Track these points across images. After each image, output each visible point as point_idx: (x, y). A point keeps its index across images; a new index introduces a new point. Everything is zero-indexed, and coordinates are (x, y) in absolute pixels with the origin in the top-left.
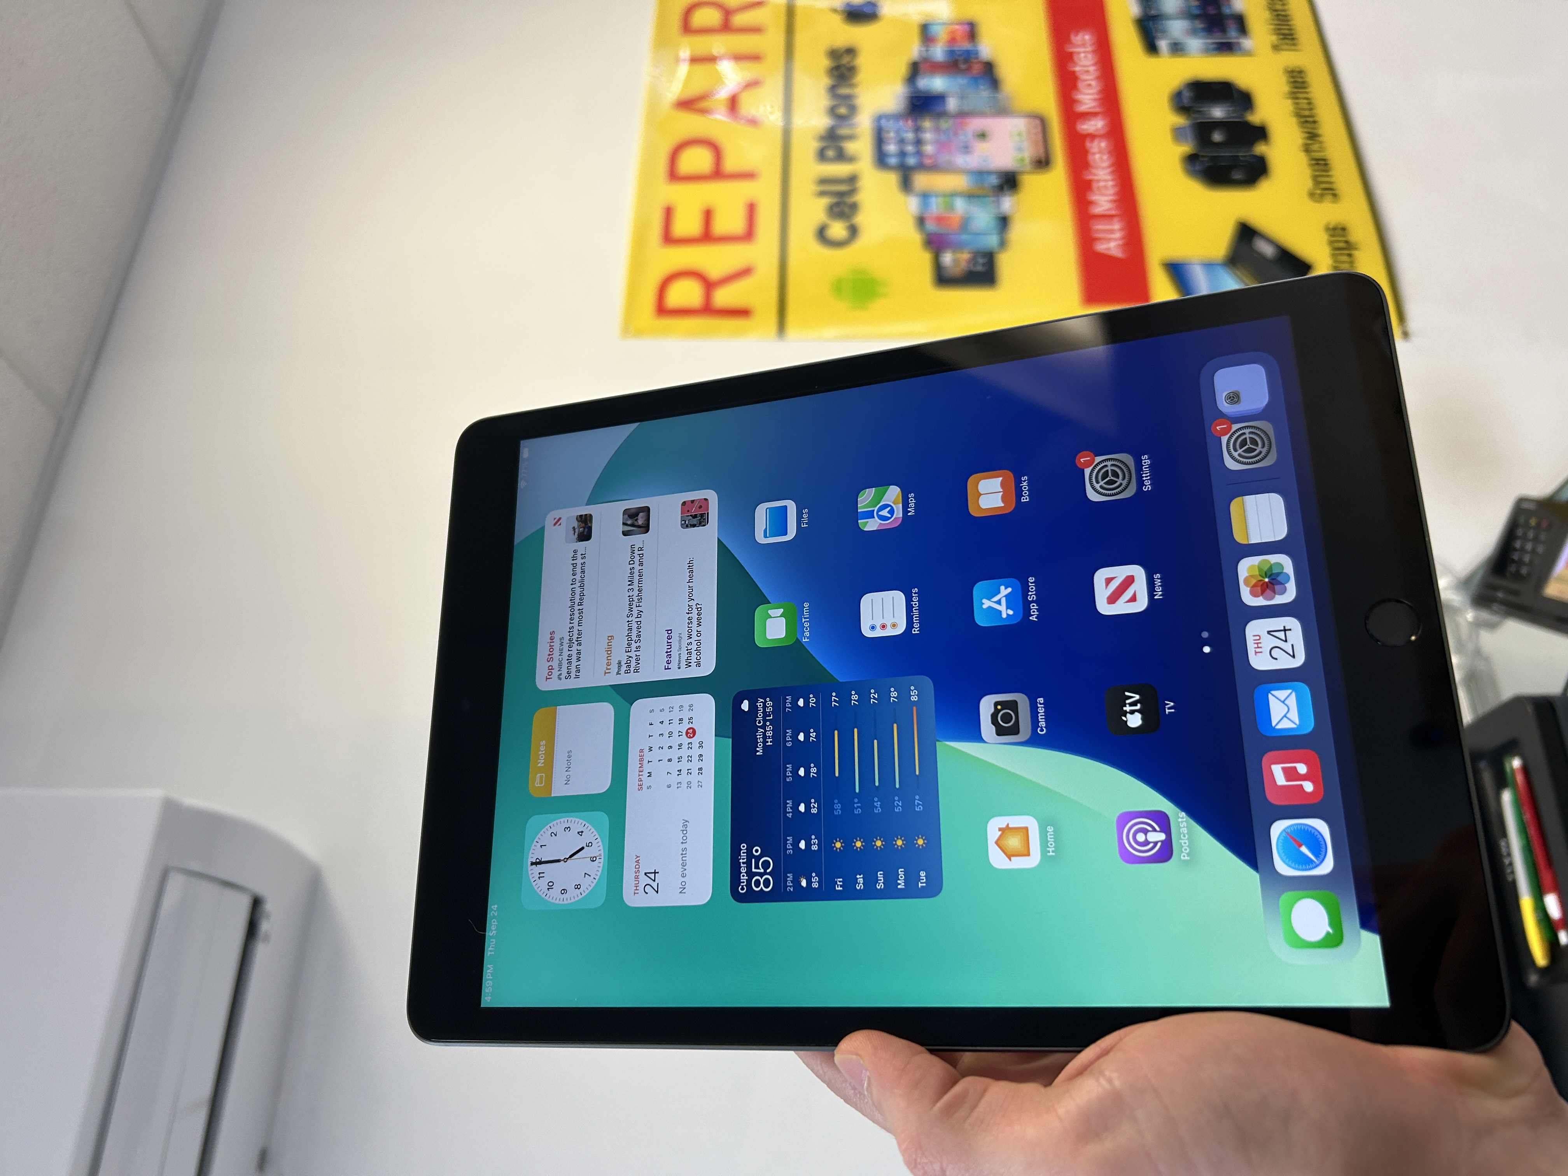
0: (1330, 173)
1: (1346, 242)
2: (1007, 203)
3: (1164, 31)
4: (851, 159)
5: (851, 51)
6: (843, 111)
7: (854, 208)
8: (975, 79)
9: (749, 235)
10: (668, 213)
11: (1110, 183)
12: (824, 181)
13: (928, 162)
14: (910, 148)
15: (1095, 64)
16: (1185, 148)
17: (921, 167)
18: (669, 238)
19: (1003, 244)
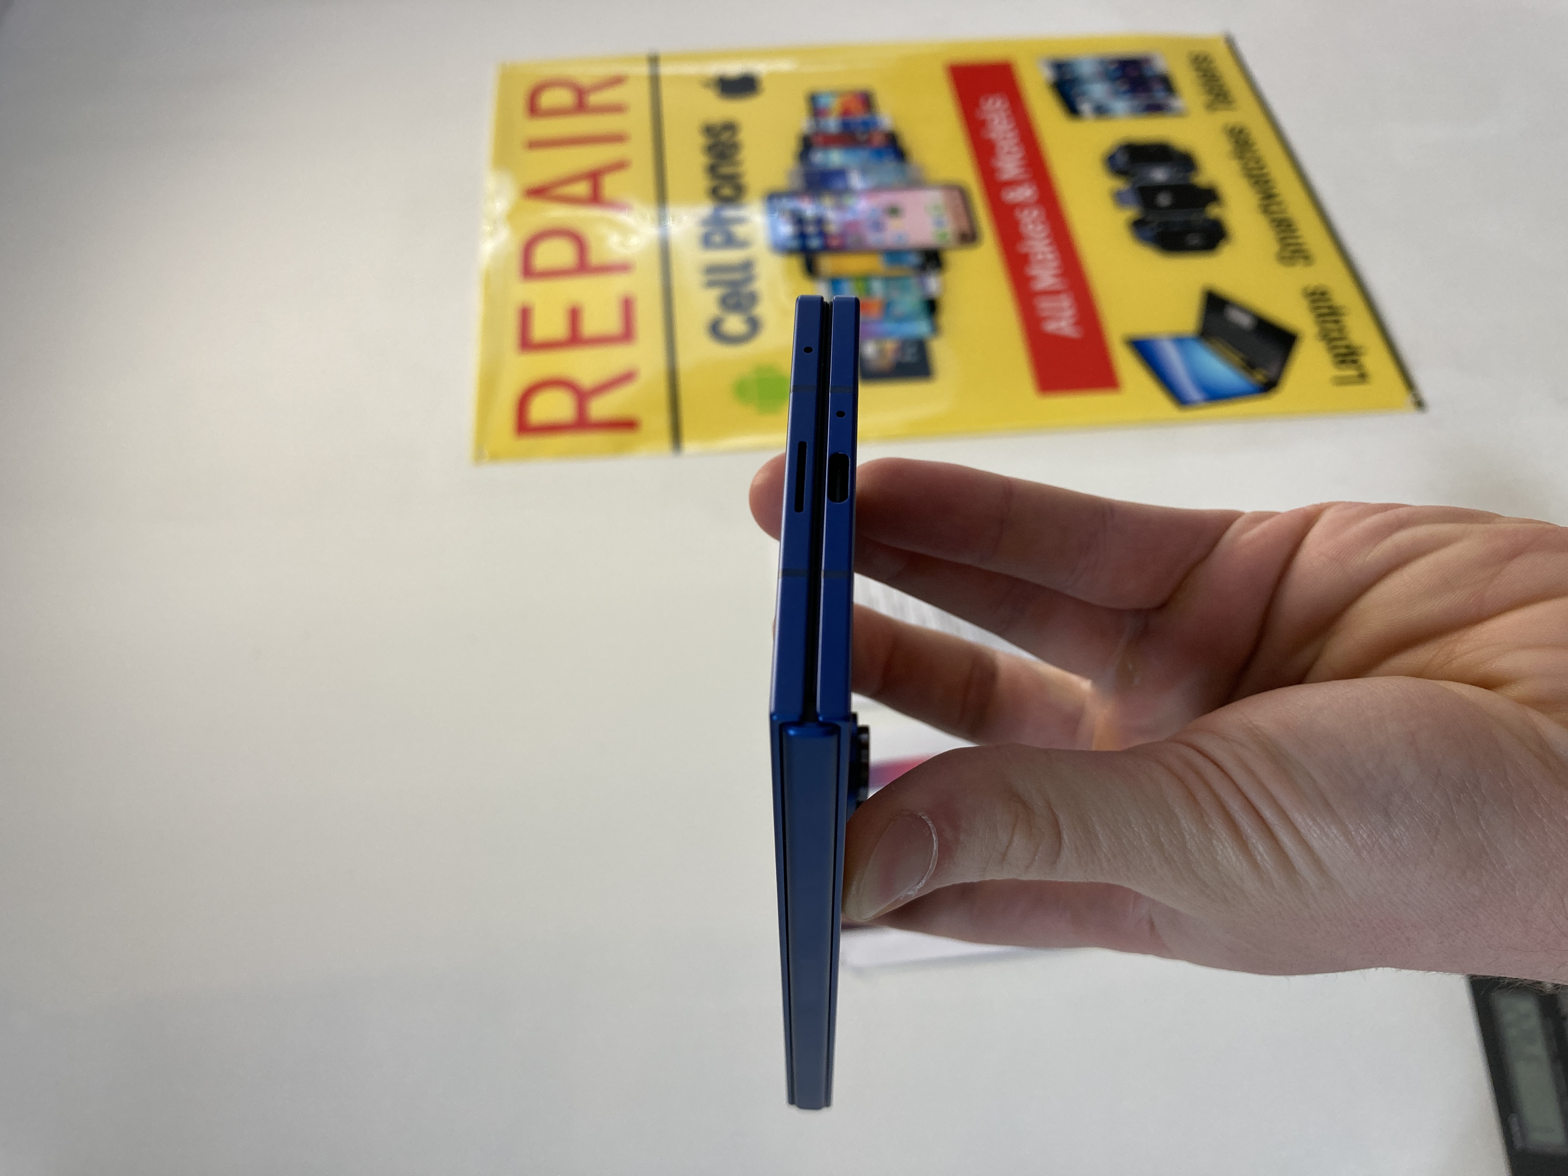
0: (1296, 234)
1: (1330, 307)
2: (933, 284)
3: (1083, 94)
4: (742, 244)
5: (730, 127)
6: (727, 191)
7: (753, 299)
8: (879, 153)
9: (627, 334)
10: (525, 315)
11: (1050, 256)
12: (711, 269)
13: (834, 243)
14: (811, 229)
15: (1012, 130)
16: (1130, 213)
17: (826, 248)
18: (526, 343)
19: (935, 329)
